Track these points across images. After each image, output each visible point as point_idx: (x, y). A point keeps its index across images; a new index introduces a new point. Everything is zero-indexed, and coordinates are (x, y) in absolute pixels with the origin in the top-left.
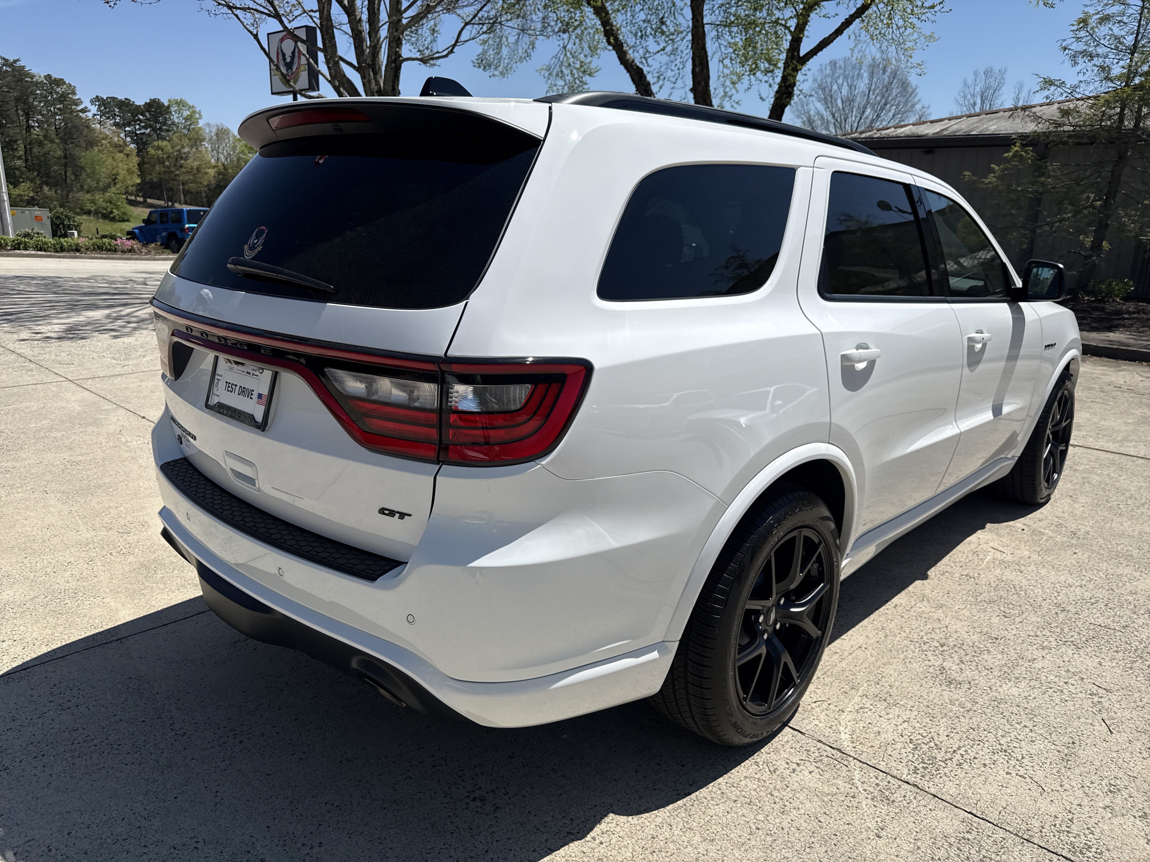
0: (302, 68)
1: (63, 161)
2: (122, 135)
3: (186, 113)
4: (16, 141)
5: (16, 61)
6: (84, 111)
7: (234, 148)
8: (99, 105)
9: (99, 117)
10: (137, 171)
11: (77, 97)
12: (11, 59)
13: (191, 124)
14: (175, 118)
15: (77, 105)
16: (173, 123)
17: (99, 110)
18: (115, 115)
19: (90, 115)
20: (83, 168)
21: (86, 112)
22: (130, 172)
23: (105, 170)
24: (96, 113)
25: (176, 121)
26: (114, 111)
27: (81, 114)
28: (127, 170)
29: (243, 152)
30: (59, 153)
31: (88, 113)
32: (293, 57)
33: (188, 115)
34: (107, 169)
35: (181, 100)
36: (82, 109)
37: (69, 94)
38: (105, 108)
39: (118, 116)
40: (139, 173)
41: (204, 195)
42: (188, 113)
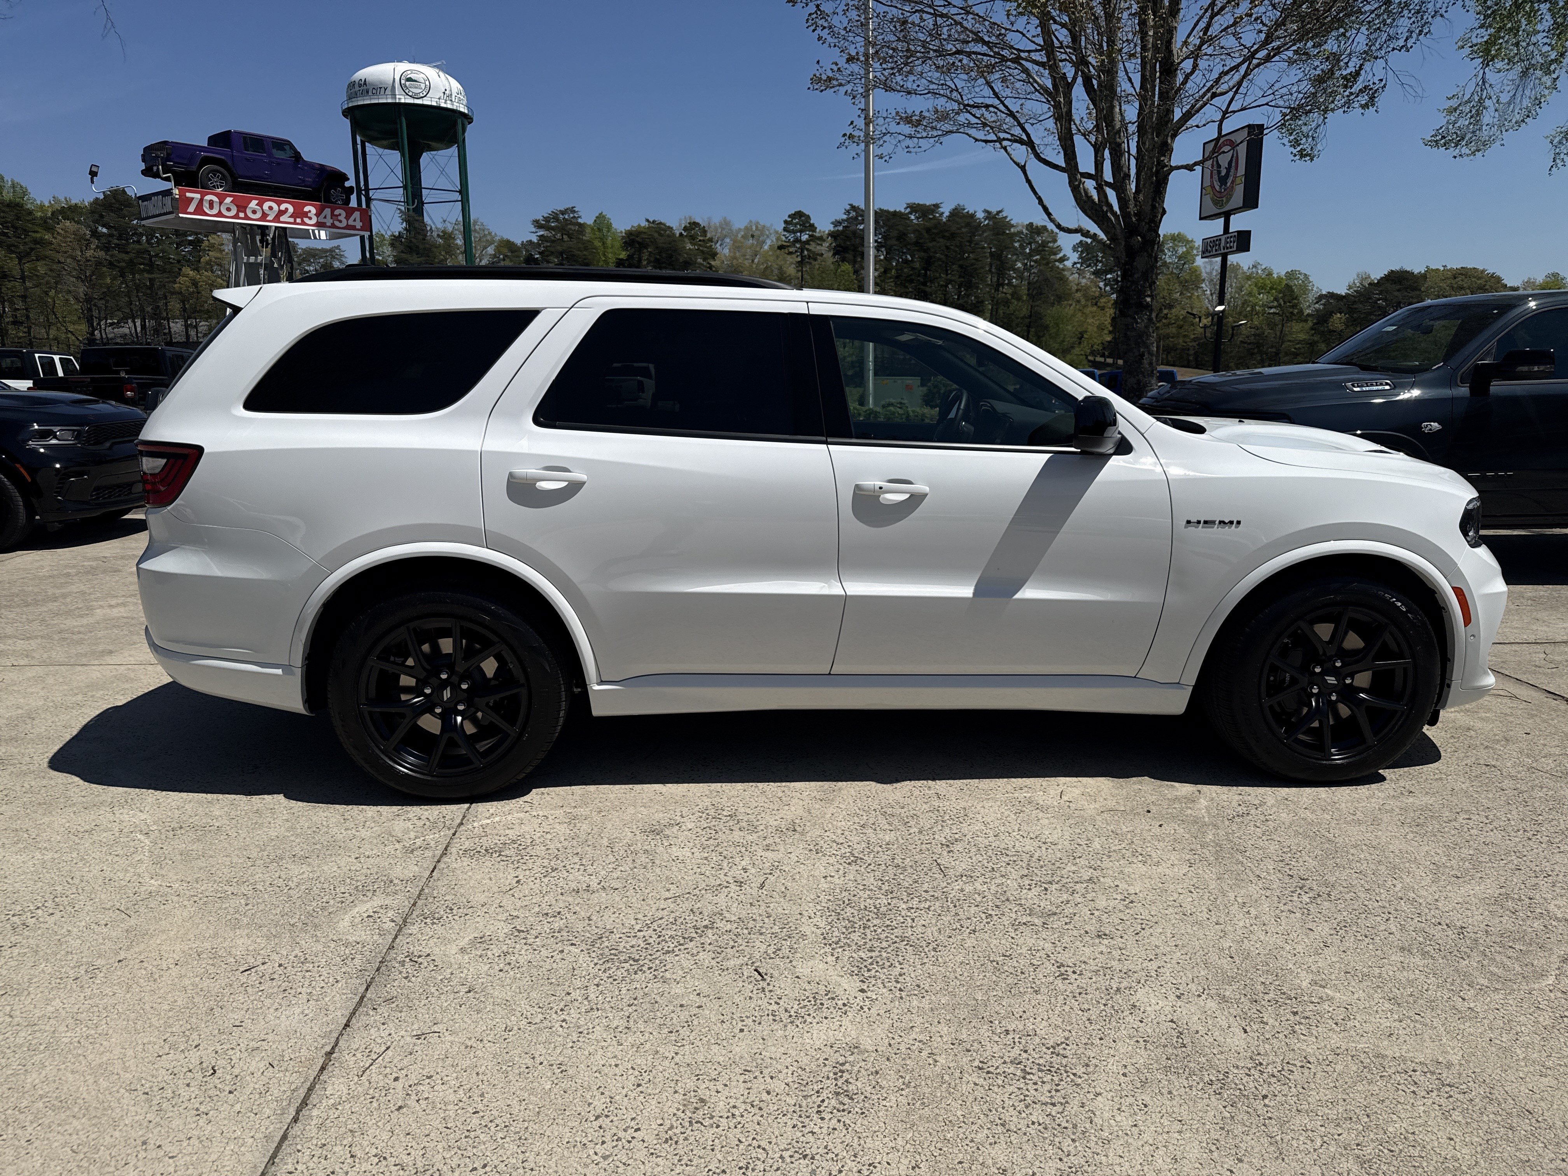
0: (1238, 181)
1: (1027, 320)
2: (1101, 284)
3: (1181, 250)
4: (982, 302)
5: (999, 212)
6: (1062, 260)
7: (1240, 289)
8: (1082, 252)
9: (1079, 266)
10: (1109, 326)
11: (1056, 245)
12: (994, 210)
13: (1185, 263)
14: (1168, 257)
15: (1055, 254)
16: (1165, 264)
17: (1080, 257)
18: (1098, 261)
19: (1068, 264)
20: (1046, 327)
21: (1064, 261)
22: (1101, 328)
23: (1069, 328)
24: (1076, 260)
25: (1168, 260)
26: (1097, 256)
27: (1057, 264)
28: (1098, 327)
29: (1250, 294)
30: (1025, 311)
31: (1066, 263)
32: (1228, 169)
33: (1183, 253)
34: (1073, 327)
35: (1179, 234)
36: (1061, 258)
37: (1049, 242)
38: (1087, 254)
39: (1101, 262)
40: (1111, 329)
41: (1192, 352)
42: (1185, 249)
